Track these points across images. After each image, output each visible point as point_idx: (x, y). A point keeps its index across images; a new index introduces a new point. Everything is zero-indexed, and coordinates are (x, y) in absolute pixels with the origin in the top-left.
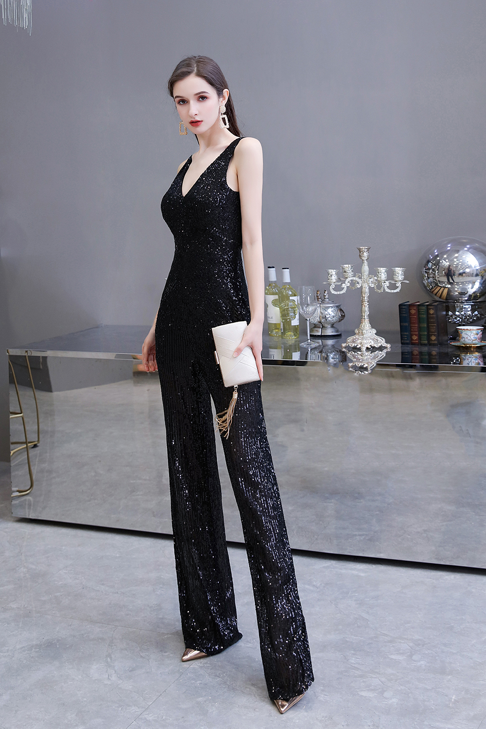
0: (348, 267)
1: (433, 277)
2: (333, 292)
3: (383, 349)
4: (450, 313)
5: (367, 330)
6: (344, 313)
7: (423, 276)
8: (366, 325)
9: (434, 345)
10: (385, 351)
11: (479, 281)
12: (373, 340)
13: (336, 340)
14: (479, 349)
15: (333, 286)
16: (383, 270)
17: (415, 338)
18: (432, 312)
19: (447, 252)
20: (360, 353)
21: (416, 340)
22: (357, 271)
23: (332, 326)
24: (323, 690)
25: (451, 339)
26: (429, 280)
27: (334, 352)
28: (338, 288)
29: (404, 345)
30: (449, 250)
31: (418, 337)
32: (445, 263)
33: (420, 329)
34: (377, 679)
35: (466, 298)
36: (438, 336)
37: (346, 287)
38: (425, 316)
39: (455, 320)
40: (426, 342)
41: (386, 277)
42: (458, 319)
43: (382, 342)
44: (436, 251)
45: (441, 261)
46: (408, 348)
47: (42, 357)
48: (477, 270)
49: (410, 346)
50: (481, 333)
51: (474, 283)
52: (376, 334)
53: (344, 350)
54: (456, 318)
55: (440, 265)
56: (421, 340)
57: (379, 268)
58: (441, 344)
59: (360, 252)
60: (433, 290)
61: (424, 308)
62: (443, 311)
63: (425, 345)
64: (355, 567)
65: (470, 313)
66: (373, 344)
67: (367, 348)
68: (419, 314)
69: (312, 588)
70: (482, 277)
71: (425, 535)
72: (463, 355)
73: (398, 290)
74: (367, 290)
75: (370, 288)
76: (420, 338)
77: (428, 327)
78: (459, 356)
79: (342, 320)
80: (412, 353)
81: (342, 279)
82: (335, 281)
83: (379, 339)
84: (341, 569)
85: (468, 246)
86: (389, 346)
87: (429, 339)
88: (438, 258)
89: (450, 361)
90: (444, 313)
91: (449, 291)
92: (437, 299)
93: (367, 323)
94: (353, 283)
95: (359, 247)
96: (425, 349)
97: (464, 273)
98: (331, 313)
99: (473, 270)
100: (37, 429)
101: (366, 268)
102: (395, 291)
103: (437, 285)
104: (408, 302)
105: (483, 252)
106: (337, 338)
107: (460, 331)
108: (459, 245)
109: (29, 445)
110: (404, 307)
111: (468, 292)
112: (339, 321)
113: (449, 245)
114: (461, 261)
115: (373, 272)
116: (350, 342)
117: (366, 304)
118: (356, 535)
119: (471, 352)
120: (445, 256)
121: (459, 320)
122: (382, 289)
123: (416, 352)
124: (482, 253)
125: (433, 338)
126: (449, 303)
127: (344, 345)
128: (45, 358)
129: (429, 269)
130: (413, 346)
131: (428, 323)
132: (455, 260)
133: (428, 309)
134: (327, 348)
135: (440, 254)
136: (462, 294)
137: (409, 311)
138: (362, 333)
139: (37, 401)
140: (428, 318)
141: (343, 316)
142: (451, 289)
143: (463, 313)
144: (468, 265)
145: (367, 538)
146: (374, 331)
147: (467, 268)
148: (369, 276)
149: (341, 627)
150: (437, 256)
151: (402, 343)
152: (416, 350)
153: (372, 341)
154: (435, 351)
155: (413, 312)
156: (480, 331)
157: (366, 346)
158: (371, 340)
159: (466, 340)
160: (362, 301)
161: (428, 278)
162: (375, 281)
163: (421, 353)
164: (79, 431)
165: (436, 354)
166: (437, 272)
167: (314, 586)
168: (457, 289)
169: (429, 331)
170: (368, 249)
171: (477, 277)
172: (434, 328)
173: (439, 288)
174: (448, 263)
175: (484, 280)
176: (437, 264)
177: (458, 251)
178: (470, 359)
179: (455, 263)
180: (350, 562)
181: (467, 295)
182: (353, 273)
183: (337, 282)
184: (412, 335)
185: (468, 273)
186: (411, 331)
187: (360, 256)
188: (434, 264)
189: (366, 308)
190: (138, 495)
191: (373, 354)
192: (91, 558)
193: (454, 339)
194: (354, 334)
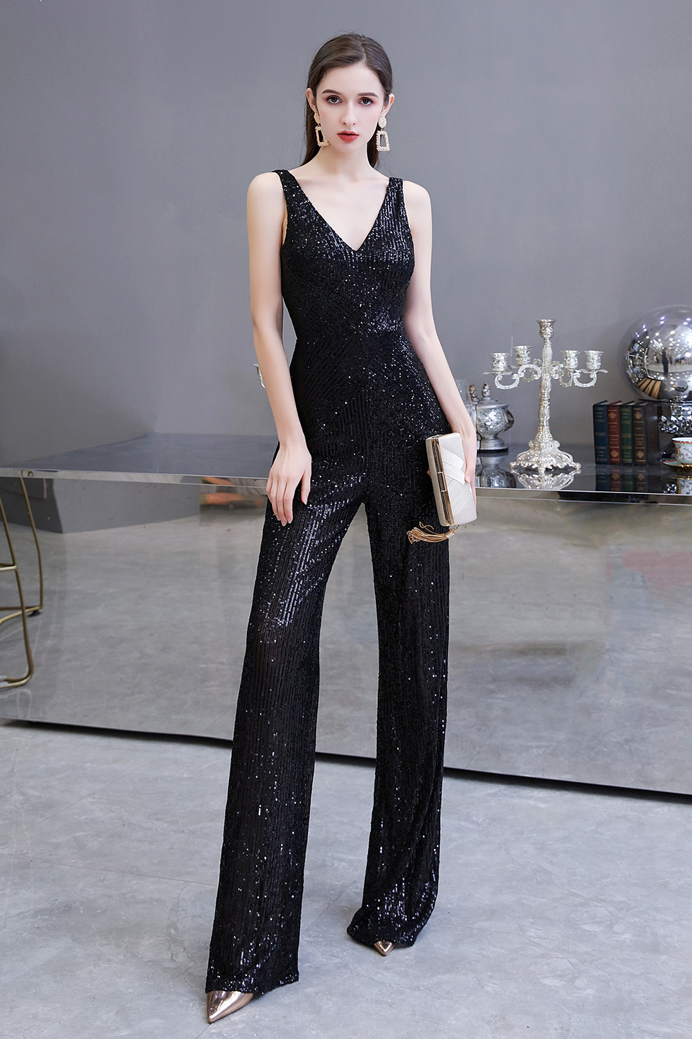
0: (522, 349)
1: (641, 365)
2: (499, 386)
3: (569, 470)
4: (664, 418)
5: (546, 443)
6: (512, 417)
7: (627, 364)
8: (545, 435)
9: (642, 465)
10: (573, 473)
12: (555, 457)
13: (501, 457)
15: (500, 377)
16: (572, 354)
17: (615, 454)
18: (638, 416)
19: (659, 328)
20: (536, 476)
21: (616, 458)
22: (536, 355)
23: (496, 437)
24: (491, 977)
25: (664, 456)
26: (635, 370)
27: (498, 475)
28: (507, 380)
29: (600, 466)
30: (663, 325)
31: (620, 453)
32: (658, 345)
33: (622, 441)
34: (566, 960)
35: (685, 397)
36: (647, 452)
37: (518, 378)
38: (629, 422)
39: (671, 429)
40: (630, 461)
41: (576, 365)
42: (675, 426)
43: (568, 460)
44: (644, 327)
45: (651, 342)
46: (606, 470)
47: (47, 479)
49: (608, 466)
52: (559, 448)
53: (513, 471)
54: (671, 426)
55: (650, 346)
56: (623, 458)
57: (567, 351)
58: (651, 463)
59: (541, 327)
60: (640, 384)
61: (628, 410)
62: (655, 415)
63: (629, 465)
64: (531, 794)
65: (690, 417)
66: (555, 463)
67: (547, 469)
68: (621, 419)
69: (471, 826)
71: (628, 747)
72: (681, 481)
73: (592, 384)
74: (548, 383)
75: (553, 380)
76: (622, 452)
77: (633, 437)
78: (675, 482)
79: (509, 428)
80: (610, 477)
81: (513, 367)
82: (503, 370)
83: (564, 455)
84: (513, 797)
85: (688, 319)
86: (578, 466)
87: (634, 457)
88: (648, 337)
89: (663, 489)
90: (656, 418)
91: (663, 385)
92: (646, 396)
93: (546, 433)
94: (528, 372)
95: (539, 320)
96: (629, 471)
97: (683, 358)
98: (494, 418)
100: (39, 589)
101: (548, 351)
102: (589, 385)
103: (645, 376)
104: (606, 401)
106: (502, 454)
107: (677, 444)
108: (676, 318)
109: (27, 610)
110: (600, 409)
111: (687, 387)
112: (505, 430)
113: (663, 318)
114: (679, 341)
115: (559, 357)
116: (522, 460)
117: (546, 404)
118: (532, 747)
120: (657, 334)
121: (675, 429)
122: (571, 382)
123: (616, 476)
125: (641, 455)
126: (662, 403)
127: (513, 464)
128: (50, 481)
129: (635, 353)
130: (613, 466)
131: (633, 432)
132: (671, 339)
133: (633, 413)
134: (488, 469)
135: (652, 330)
136: (680, 390)
137: (608, 415)
138: (539, 446)
139: (40, 546)
140: (633, 425)
141: (511, 422)
142: (666, 383)
143: (680, 418)
144: (688, 347)
145: (547, 752)
146: (557, 444)
147: (687, 351)
148: (552, 363)
149: (515, 883)
150: (646, 333)
151: (597, 463)
152: (616, 472)
153: (554, 459)
154: (642, 474)
155: (613, 416)
157: (545, 466)
158: (552, 458)
159: (686, 457)
160: (541, 400)
161: (634, 366)
162: (560, 370)
163: (623, 477)
164: (112, 591)
165: (643, 477)
166: (646, 357)
167: (473, 822)
168: (673, 383)
169: (634, 444)
170: (552, 323)
172: (641, 441)
173: (648, 381)
174: (661, 345)
176: (646, 345)
177: (674, 327)
178: (690, 486)
179: (671, 344)
180: (524, 787)
181: (687, 392)
182: (529, 358)
183: (507, 371)
184: (611, 450)
185: (689, 358)
186: (610, 445)
187: (541, 333)
188: (642, 346)
189: (546, 410)
190: (213, 686)
191: (555, 478)
192: (136, 780)
193: (668, 457)
194: (527, 448)
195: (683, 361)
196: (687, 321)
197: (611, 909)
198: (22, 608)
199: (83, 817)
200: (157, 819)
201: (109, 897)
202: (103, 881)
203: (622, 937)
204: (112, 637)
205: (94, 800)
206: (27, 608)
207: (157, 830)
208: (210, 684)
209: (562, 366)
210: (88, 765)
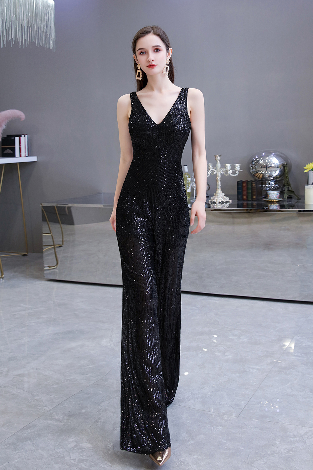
0: (210, 165)
1: (255, 169)
3: (227, 202)
4: (264, 185)
5: (219, 194)
6: (210, 186)
8: (219, 191)
9: (255, 200)
10: (229, 203)
11: (278, 170)
12: (223, 198)
14: (278, 202)
16: (228, 165)
17: (245, 197)
18: (254, 185)
19: (262, 157)
20: (216, 204)
26: (253, 170)
32: (261, 162)
33: (248, 193)
35: (272, 178)
36: (257, 196)
37: (209, 174)
38: (250, 187)
40: (251, 199)
41: (230, 169)
43: (227, 199)
44: (257, 156)
46: (241, 202)
48: (278, 165)
49: (242, 201)
50: (279, 194)
51: (276, 171)
52: (224, 195)
53: (210, 203)
54: (266, 188)
55: (259, 163)
58: (258, 200)
59: (215, 157)
61: (250, 183)
62: (260, 185)
65: (274, 185)
66: (222, 200)
67: (219, 202)
68: (247, 186)
70: (280, 168)
72: (269, 205)
73: (237, 175)
74: (219, 175)
75: (221, 174)
76: (247, 197)
77: (252, 192)
78: (267, 206)
80: (243, 204)
85: (273, 154)
86: (231, 201)
87: (252, 197)
91: (263, 175)
92: (257, 179)
94: (213, 172)
96: (250, 202)
97: (271, 166)
99: (276, 165)
101: (219, 165)
102: (235, 175)
103: (257, 172)
104: (242, 180)
105: (281, 156)
107: (268, 193)
108: (268, 153)
110: (239, 183)
113: (264, 153)
114: (269, 161)
115: (223, 166)
116: (211, 199)
117: (219, 181)
119: (274, 203)
120: (261, 159)
121: (268, 189)
122: (228, 174)
123: (245, 204)
124: (280, 157)
125: (254, 197)
126: (263, 180)
127: (210, 201)
129: (253, 165)
130: (244, 201)
131: (252, 190)
132: (267, 160)
133: (252, 184)
135: (259, 158)
136: (270, 176)
137: (242, 185)
138: (217, 195)
140: (252, 188)
143: (270, 185)
144: (273, 163)
146: (224, 194)
148: (221, 168)
150: (257, 159)
151: (238, 200)
152: (245, 203)
154: (255, 203)
155: (244, 185)
156: (278, 193)
159: (271, 198)
160: (217, 181)
161: (253, 169)
163: (248, 204)
166: (257, 166)
168: (267, 174)
169: (252, 194)
170: (220, 156)
171: (278, 169)
172: (255, 193)
173: (258, 174)
175: (281, 169)
176: (257, 162)
177: (268, 156)
178: (273, 207)
179: (267, 162)
181: (272, 177)
184: (243, 196)
185: (273, 166)
186: (243, 194)
187: (215, 159)
188: (256, 163)
189: (219, 183)
191: (222, 205)
193: (265, 198)
194: (214, 195)
197: (240, 332)
198: (53, 245)
203: (243, 340)
206: (56, 245)
209: (225, 169)
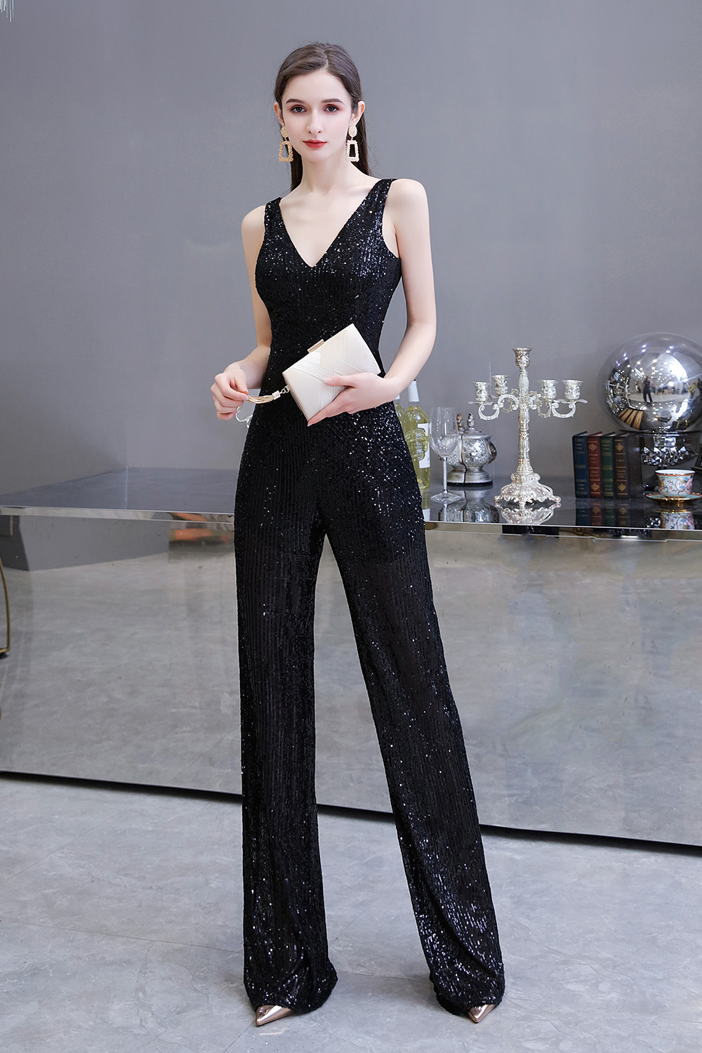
0: (500, 378)
1: (622, 395)
2: (482, 417)
3: (549, 504)
4: (646, 450)
5: (526, 476)
6: (496, 449)
7: (607, 394)
8: (526, 467)
9: (623, 498)
10: (553, 507)
11: (687, 400)
12: (535, 490)
13: (485, 491)
14: (688, 504)
15: (482, 408)
16: (550, 383)
17: (596, 487)
18: (620, 447)
19: (640, 356)
20: (517, 510)
21: (597, 491)
22: (513, 384)
23: (481, 469)
24: (476, 1040)
25: (647, 489)
26: (616, 399)
27: (482, 509)
28: (489, 410)
29: (580, 499)
30: (644, 353)
31: (600, 486)
32: (639, 374)
33: (603, 474)
35: (669, 427)
36: (629, 485)
37: (498, 409)
38: (610, 454)
39: (653, 461)
40: (612, 494)
41: (554, 395)
42: (658, 458)
43: (547, 493)
44: (625, 355)
45: (633, 371)
46: (586, 504)
48: (684, 384)
49: (589, 500)
50: (691, 480)
51: (680, 404)
52: (539, 481)
53: (497, 505)
54: (654, 458)
55: (631, 375)
56: (604, 491)
57: (545, 381)
58: (633, 497)
59: (517, 355)
60: (622, 414)
61: (609, 441)
62: (636, 447)
63: (610, 498)
65: (674, 449)
66: (535, 496)
67: (527, 503)
68: (602, 451)
70: (692, 394)
72: (665, 514)
73: (571, 414)
74: (526, 414)
75: (530, 411)
76: (603, 488)
77: (615, 470)
78: (659, 515)
79: (492, 460)
80: (590, 511)
81: (493, 397)
82: (485, 400)
83: (544, 488)
84: (491, 849)
85: (671, 347)
86: (558, 499)
87: (616, 490)
88: (629, 366)
89: (646, 523)
90: (638, 449)
91: (645, 416)
92: (627, 427)
93: (526, 465)
94: (507, 403)
95: (515, 349)
96: (610, 505)
97: (666, 388)
98: (479, 449)
99: (679, 384)
101: (524, 380)
102: (568, 416)
103: (627, 406)
104: (586, 432)
105: (692, 356)
107: (661, 476)
108: (658, 347)
110: (580, 440)
111: (671, 417)
112: (490, 462)
113: (644, 346)
114: (662, 369)
115: (536, 387)
116: (504, 493)
117: (525, 435)
119: (677, 510)
120: (639, 363)
121: (658, 461)
122: (549, 413)
123: (597, 510)
124: (691, 358)
125: (622, 487)
126: (644, 434)
127: (497, 498)
129: (615, 382)
130: (593, 500)
131: (615, 465)
132: (653, 368)
133: (614, 444)
134: (472, 503)
135: (633, 359)
136: (663, 420)
137: (588, 446)
138: (520, 479)
140: (615, 457)
141: (494, 455)
142: (648, 413)
143: (664, 450)
144: (671, 376)
146: (537, 477)
147: (670, 380)
148: (529, 393)
150: (627, 362)
151: (577, 496)
152: (597, 506)
153: (534, 493)
154: (624, 508)
155: (593, 447)
156: (689, 477)
157: (525, 500)
158: (532, 491)
159: (670, 490)
160: (520, 431)
161: (615, 396)
162: (538, 400)
163: (604, 511)
165: (626, 511)
166: (627, 386)
168: (656, 413)
169: (615, 478)
170: (528, 352)
171: (685, 395)
172: (622, 473)
173: (630, 411)
174: (643, 373)
175: (694, 398)
176: (628, 374)
177: (657, 355)
178: (675, 520)
179: (653, 373)
181: (670, 422)
182: (507, 388)
183: (488, 401)
184: (591, 483)
185: (672, 388)
186: (590, 478)
187: (517, 361)
188: (623, 375)
189: (525, 442)
190: (184, 732)
191: (535, 512)
192: (105, 833)
193: (651, 489)
194: (509, 481)
195: (665, 390)
196: (669, 349)
199: (52, 873)
200: (126, 875)
201: (79, 958)
202: (72, 941)
204: (79, 680)
205: (62, 855)
207: (125, 886)
208: (182, 730)
209: (539, 396)
210: (57, 817)
